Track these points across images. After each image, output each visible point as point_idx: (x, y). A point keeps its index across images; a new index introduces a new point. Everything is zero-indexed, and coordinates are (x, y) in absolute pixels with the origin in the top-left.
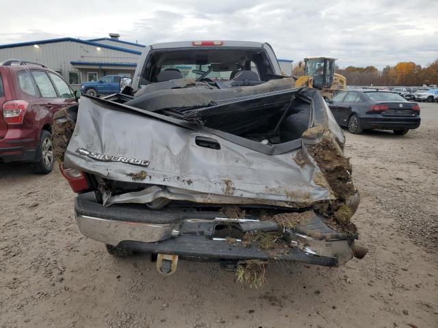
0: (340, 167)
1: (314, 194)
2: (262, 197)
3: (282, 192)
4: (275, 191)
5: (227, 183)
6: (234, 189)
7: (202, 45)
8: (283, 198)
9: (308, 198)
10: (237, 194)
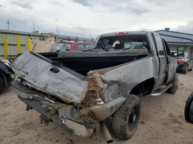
0: (95, 91)
1: (74, 99)
2: (55, 94)
3: (62, 94)
4: (60, 93)
5: (47, 85)
6: (47, 88)
7: (119, 34)
8: (61, 96)
9: (71, 99)
10: (47, 90)
